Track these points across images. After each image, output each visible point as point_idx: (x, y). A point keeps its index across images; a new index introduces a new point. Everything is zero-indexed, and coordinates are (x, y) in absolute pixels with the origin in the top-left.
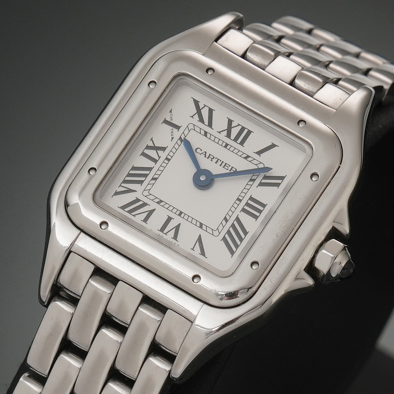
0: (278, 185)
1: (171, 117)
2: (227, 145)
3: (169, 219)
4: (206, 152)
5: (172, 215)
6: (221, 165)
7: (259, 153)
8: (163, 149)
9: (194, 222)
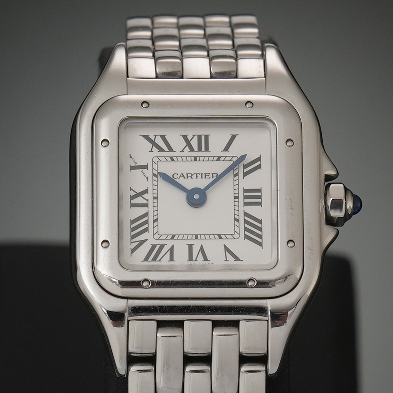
0: (259, 167)
1: (134, 161)
2: (195, 158)
3: (190, 247)
4: (182, 174)
5: (190, 242)
6: (202, 178)
7: (226, 149)
8: (146, 191)
9: (212, 237)
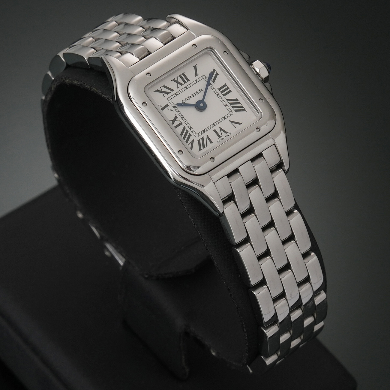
0: (217, 74)
1: (160, 106)
2: (186, 87)
3: (215, 131)
4: (186, 99)
5: (214, 129)
6: (196, 95)
7: (196, 75)
8: (176, 117)
9: (221, 120)
